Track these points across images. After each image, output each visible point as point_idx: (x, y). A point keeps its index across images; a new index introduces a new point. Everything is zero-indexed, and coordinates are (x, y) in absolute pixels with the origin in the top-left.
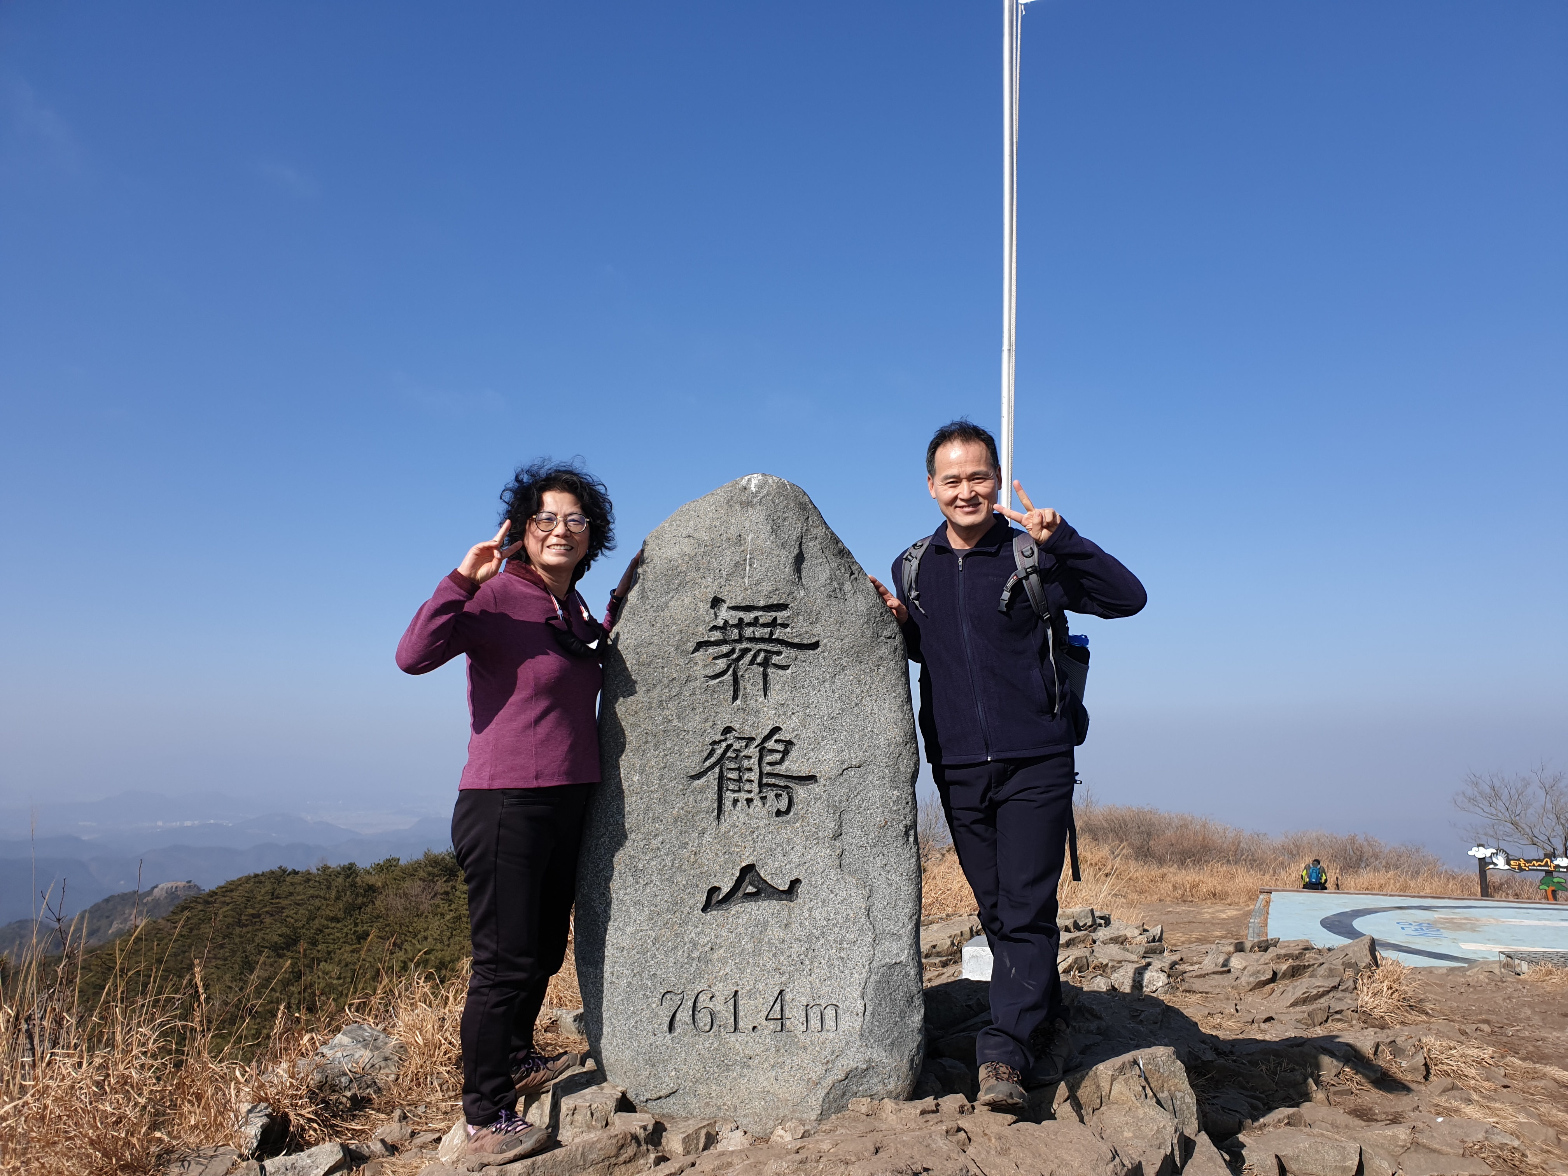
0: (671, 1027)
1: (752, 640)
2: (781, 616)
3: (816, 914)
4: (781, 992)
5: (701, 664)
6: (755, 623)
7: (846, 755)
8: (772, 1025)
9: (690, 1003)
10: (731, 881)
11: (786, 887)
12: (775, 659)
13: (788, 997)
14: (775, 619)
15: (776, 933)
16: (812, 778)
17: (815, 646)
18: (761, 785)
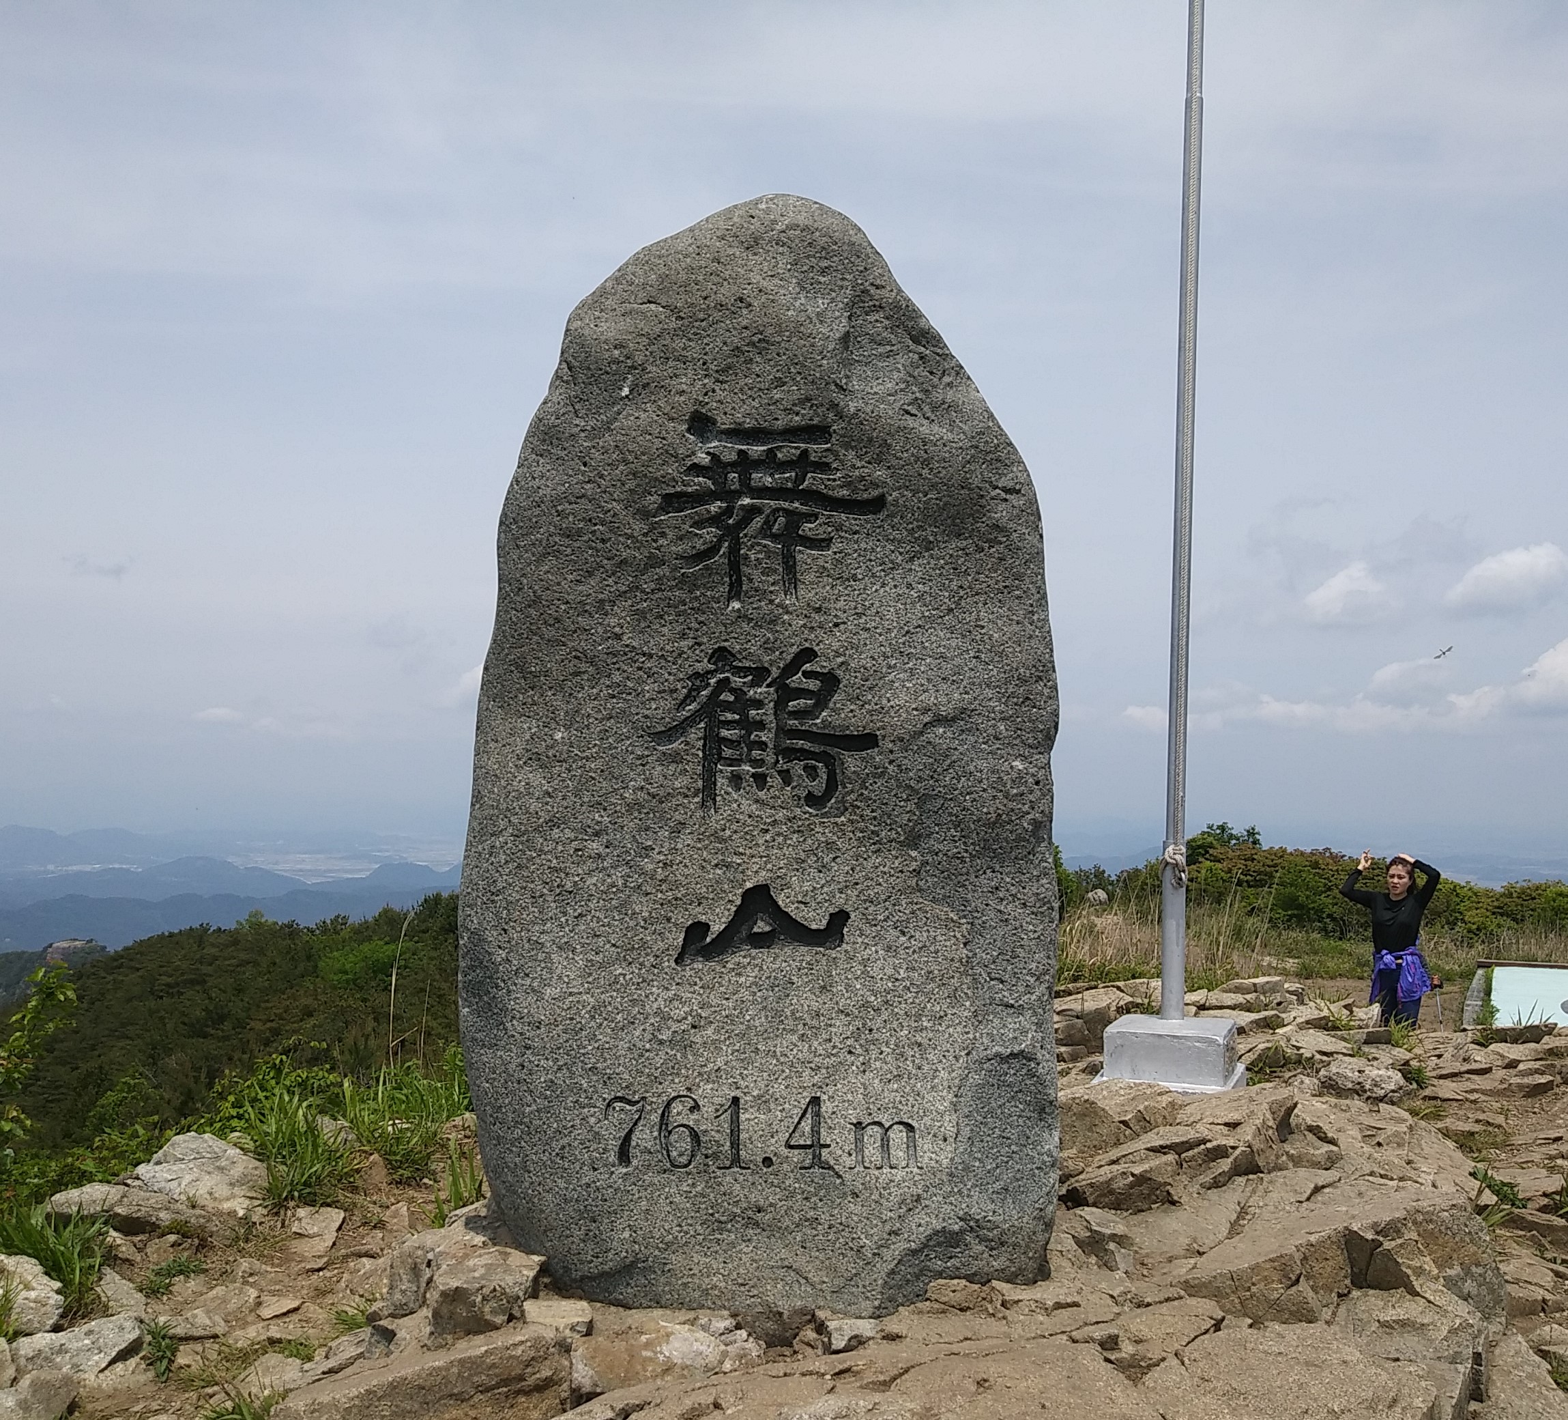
0: (624, 1155)
1: (762, 492)
2: (816, 449)
3: (875, 970)
4: (815, 1101)
5: (671, 534)
6: (770, 462)
7: (929, 699)
8: (796, 1156)
9: (655, 1118)
10: (726, 913)
11: (823, 925)
12: (807, 528)
13: (827, 1107)
14: (805, 453)
15: (805, 1000)
16: (867, 741)
17: (878, 504)
18: (779, 750)
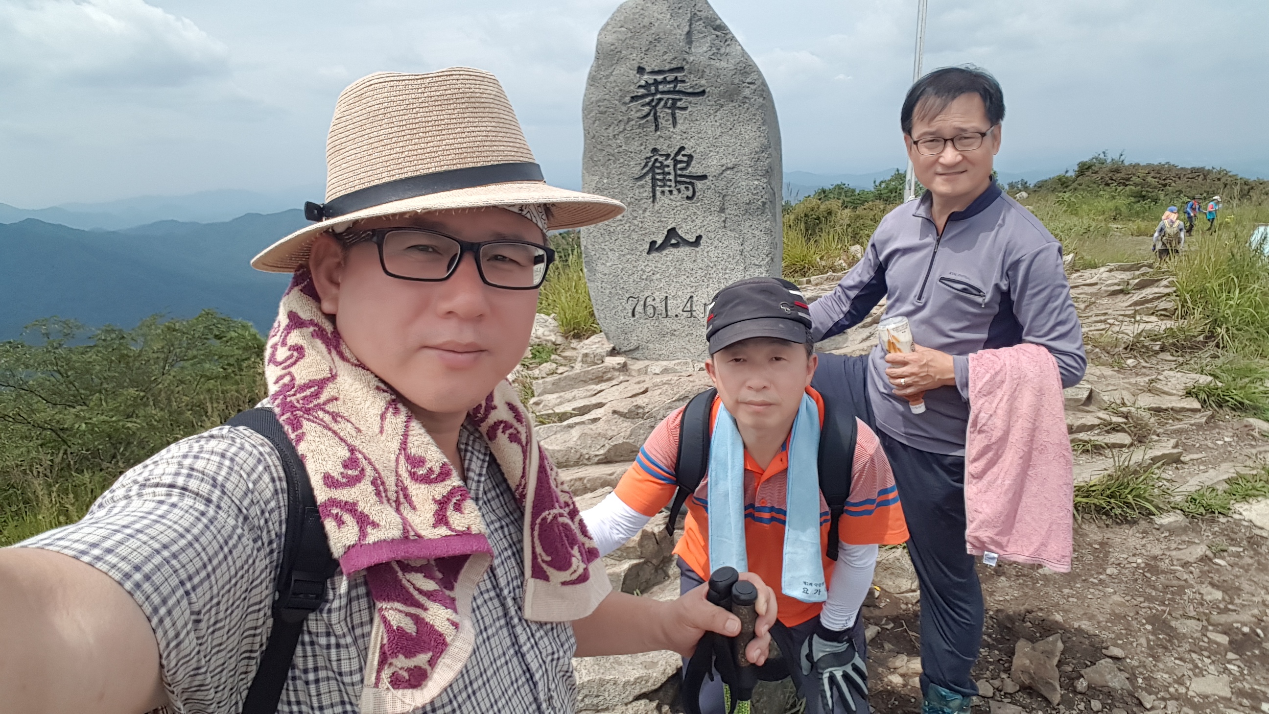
0: (633, 315)
1: (663, 93)
2: (680, 75)
3: (711, 254)
4: (691, 297)
5: (634, 110)
6: (665, 81)
7: (724, 161)
8: (685, 314)
9: (642, 303)
10: (662, 237)
11: (693, 240)
12: (679, 104)
13: (695, 299)
14: (676, 78)
15: (688, 265)
16: (704, 177)
17: (703, 93)
18: (676, 182)
